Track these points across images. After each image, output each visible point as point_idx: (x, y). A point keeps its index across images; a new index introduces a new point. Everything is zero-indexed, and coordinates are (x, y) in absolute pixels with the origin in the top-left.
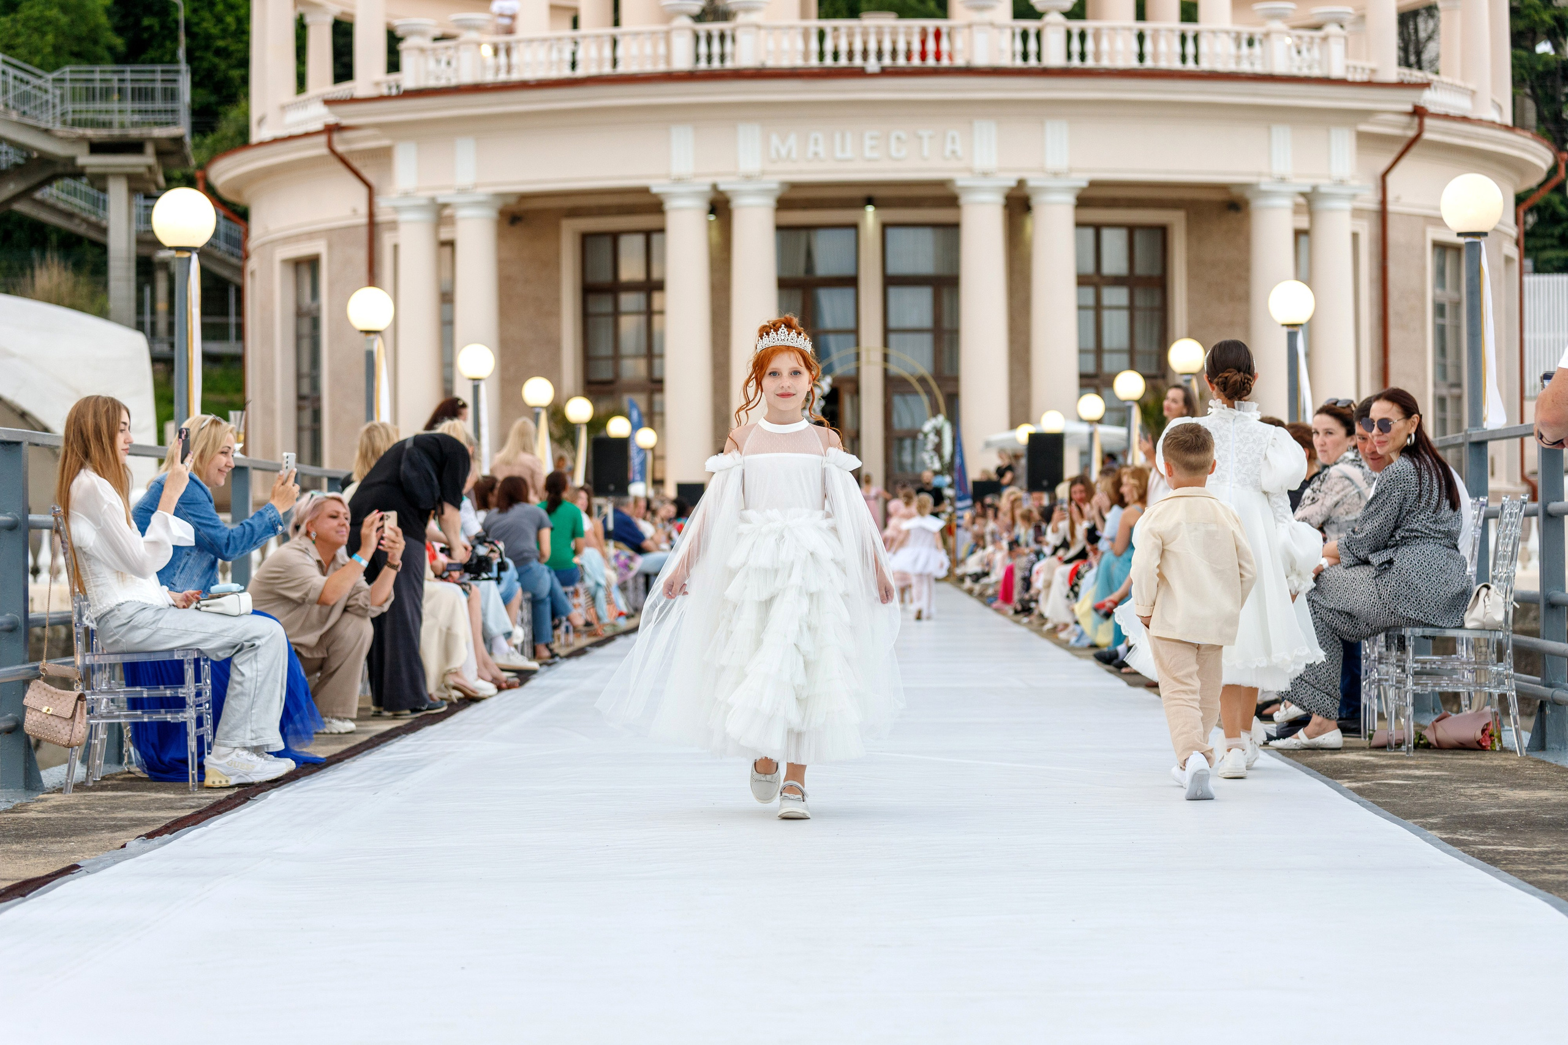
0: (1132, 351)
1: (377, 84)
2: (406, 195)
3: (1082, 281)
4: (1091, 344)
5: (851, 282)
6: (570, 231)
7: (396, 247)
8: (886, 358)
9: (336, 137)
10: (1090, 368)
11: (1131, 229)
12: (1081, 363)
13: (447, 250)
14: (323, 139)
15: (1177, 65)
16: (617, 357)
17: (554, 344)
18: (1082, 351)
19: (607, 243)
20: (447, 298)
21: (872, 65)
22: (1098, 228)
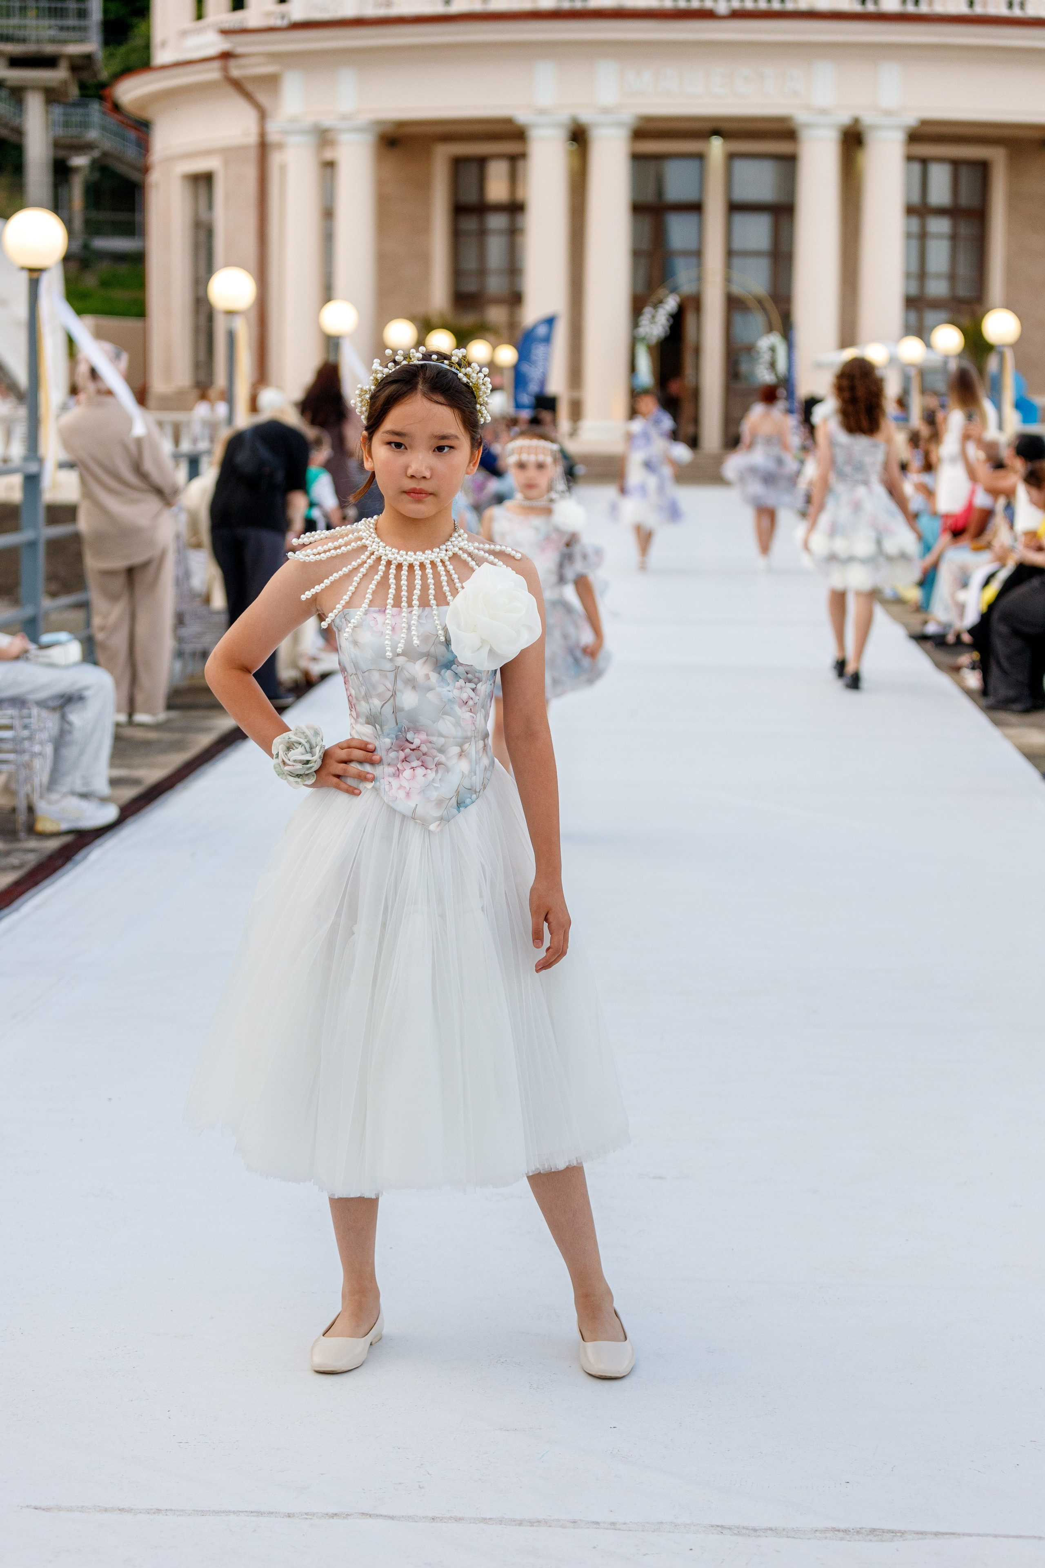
0: (952, 277)
1: (268, 14)
2: (293, 120)
3: (911, 211)
4: (914, 268)
5: (696, 208)
6: (442, 154)
7: (283, 168)
8: (728, 280)
9: (232, 63)
10: (914, 290)
11: (956, 164)
12: (907, 286)
13: (329, 170)
14: (216, 64)
15: (1003, 11)
16: (482, 272)
17: (425, 258)
18: (908, 276)
19: (474, 168)
20: (328, 214)
21: (722, 8)
22: (924, 162)
